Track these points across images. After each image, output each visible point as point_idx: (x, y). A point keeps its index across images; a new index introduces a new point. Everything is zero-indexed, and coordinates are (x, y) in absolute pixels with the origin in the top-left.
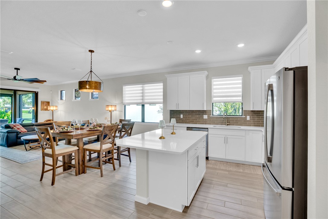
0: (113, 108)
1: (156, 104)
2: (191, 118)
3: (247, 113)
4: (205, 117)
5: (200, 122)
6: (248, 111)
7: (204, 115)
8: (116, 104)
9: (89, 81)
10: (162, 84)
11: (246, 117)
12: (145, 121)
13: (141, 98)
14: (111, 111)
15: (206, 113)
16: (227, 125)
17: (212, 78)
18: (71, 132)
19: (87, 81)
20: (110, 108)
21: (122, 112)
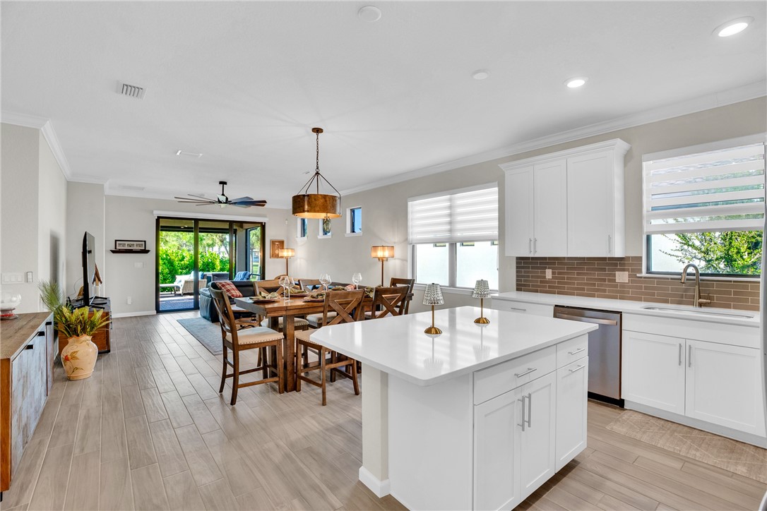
1: (476, 243)
2: (575, 279)
4: (622, 277)
5: (605, 291)
7: (617, 273)
8: (395, 243)
9: (308, 195)
10: (496, 189)
12: (458, 285)
13: (448, 227)
14: (382, 260)
15: (625, 265)
17: (644, 157)
18: (274, 302)
19: (304, 196)
20: (380, 253)
21: (407, 261)
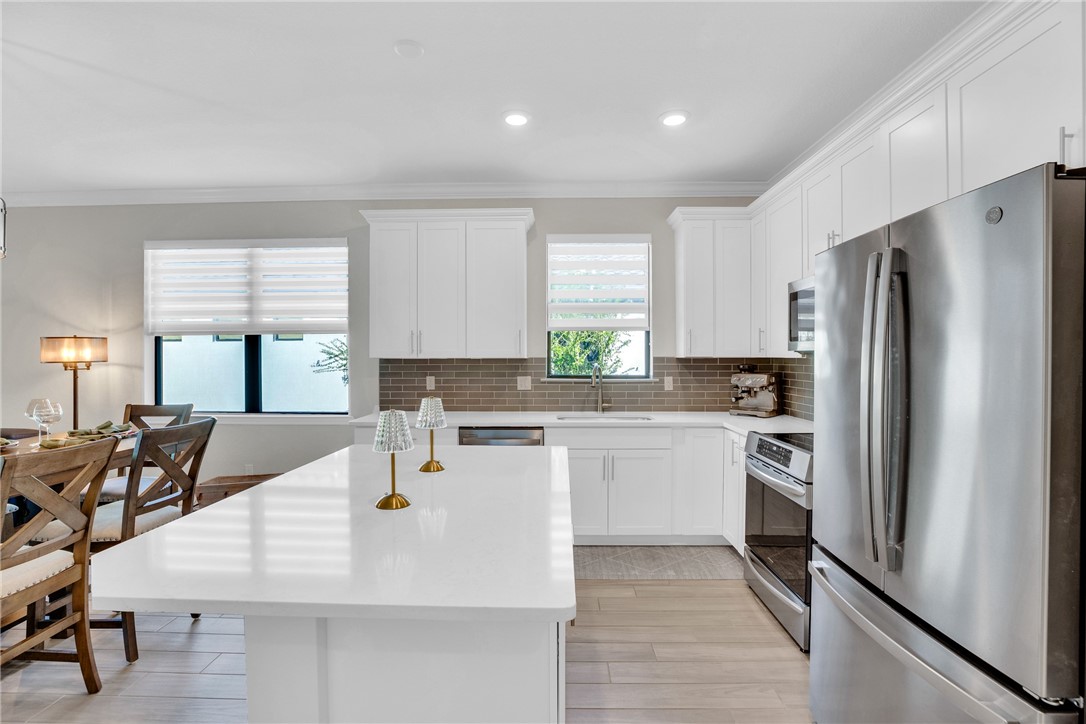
0: (88, 353)
2: (466, 388)
3: (664, 367)
4: (524, 383)
5: (504, 402)
6: (669, 360)
7: (519, 378)
8: (107, 331)
10: (345, 250)
11: (662, 381)
12: (266, 407)
13: (244, 306)
14: (74, 369)
15: (526, 368)
16: (604, 410)
17: (549, 237)
20: (68, 353)
21: (141, 368)
